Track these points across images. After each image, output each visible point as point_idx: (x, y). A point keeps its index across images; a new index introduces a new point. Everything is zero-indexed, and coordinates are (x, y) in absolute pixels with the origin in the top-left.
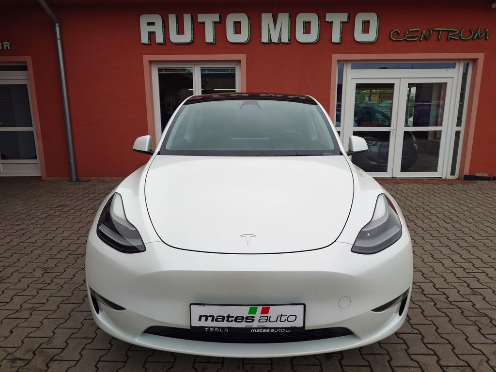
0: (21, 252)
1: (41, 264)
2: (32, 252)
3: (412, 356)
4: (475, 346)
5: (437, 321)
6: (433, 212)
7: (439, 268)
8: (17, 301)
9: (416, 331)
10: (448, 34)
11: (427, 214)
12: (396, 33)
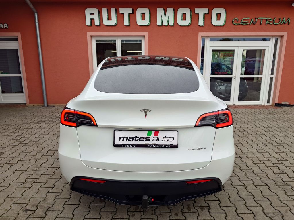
0: (20, 149)
1: (33, 156)
2: (27, 149)
3: (248, 208)
4: (283, 202)
5: (262, 188)
6: (258, 125)
7: (262, 158)
8: (23, 177)
9: (250, 194)
10: (266, 21)
11: (254, 126)
12: (236, 20)
